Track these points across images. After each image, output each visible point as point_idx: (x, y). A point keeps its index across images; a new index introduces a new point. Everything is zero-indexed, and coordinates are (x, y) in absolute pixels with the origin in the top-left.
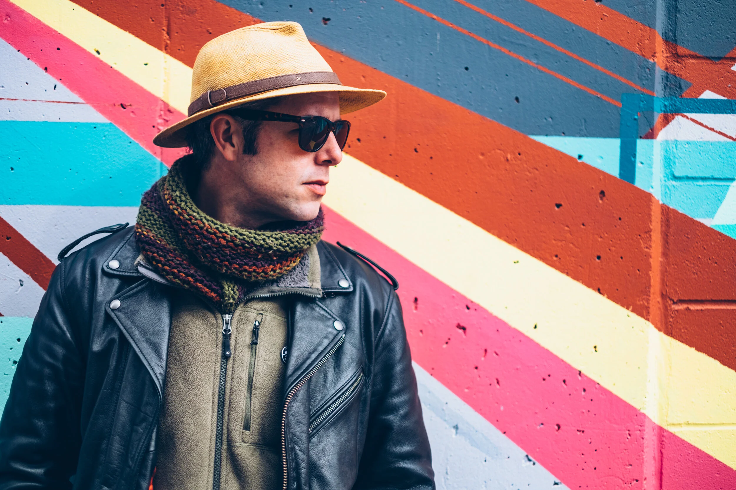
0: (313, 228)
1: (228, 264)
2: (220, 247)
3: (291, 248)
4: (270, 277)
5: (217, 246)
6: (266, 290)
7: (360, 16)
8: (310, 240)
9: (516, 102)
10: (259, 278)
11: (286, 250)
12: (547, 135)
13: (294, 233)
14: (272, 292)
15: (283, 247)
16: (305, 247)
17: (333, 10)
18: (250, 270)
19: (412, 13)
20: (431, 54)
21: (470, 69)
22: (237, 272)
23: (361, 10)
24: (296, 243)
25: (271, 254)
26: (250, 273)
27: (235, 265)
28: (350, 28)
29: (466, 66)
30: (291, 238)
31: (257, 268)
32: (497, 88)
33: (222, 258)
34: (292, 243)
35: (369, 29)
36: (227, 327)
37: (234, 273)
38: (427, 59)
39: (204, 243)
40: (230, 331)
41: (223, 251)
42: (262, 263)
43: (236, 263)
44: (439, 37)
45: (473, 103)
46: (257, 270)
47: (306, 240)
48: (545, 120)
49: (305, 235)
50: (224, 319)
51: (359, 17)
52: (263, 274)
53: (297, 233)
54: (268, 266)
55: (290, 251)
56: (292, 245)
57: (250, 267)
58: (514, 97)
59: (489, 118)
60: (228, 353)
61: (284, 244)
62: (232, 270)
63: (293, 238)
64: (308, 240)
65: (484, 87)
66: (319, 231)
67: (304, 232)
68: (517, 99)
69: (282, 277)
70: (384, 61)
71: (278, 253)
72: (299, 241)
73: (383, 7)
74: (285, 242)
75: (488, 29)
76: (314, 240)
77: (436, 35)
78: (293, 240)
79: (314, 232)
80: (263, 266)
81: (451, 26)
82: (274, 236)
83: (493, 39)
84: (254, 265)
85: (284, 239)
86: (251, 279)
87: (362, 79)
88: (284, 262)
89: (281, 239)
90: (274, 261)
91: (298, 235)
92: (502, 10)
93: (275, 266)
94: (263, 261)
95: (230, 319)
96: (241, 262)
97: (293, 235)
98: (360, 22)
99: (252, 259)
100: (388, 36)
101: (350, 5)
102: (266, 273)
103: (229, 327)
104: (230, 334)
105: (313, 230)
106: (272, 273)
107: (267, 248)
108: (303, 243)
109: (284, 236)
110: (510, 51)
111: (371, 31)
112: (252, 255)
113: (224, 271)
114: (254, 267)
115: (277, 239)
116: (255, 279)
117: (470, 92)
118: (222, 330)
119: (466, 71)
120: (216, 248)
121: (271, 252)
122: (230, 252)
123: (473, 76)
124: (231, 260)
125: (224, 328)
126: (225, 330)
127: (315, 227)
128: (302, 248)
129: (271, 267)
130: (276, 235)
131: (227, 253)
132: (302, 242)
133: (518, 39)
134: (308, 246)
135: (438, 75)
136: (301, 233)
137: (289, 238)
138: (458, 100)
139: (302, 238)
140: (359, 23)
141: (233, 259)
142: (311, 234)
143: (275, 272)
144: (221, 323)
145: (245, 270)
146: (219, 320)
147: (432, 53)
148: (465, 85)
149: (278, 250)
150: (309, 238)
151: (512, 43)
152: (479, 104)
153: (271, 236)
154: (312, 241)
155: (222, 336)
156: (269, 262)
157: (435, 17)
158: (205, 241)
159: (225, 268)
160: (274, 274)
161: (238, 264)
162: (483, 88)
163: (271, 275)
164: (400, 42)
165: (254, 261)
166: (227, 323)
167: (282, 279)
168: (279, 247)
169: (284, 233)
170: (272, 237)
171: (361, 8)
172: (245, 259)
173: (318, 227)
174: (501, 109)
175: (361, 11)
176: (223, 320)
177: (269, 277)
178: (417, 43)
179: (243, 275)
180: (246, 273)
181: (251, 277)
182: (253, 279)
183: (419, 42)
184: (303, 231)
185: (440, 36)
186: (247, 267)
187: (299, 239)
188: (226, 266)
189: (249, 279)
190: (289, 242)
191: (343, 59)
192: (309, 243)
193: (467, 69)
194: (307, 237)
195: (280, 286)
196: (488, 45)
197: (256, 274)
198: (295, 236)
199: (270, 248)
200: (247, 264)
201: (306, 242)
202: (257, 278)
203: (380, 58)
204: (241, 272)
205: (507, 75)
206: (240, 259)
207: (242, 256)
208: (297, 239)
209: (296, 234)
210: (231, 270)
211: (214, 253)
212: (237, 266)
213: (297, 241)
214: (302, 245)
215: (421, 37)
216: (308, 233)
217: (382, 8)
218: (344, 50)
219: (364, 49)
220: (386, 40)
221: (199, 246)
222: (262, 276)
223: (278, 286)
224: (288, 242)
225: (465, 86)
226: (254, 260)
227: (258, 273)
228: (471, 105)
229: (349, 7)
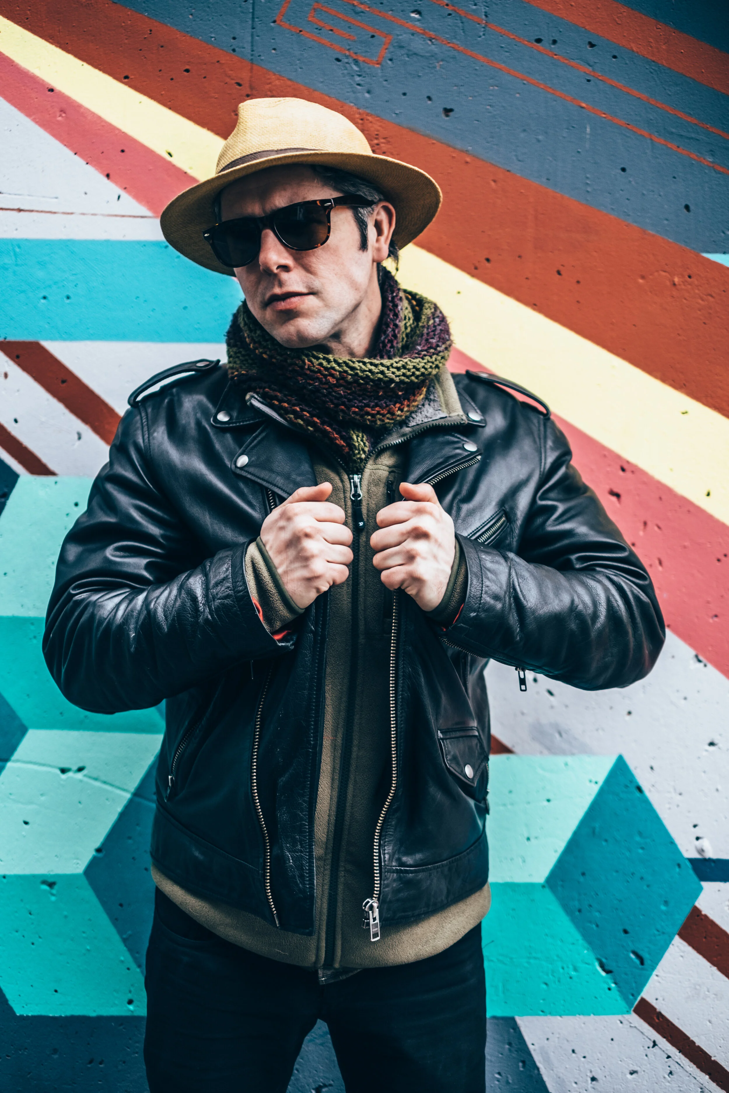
0: (438, 346)
1: (345, 409)
2: (330, 387)
3: (417, 377)
4: (398, 418)
5: (327, 386)
6: (395, 435)
7: (490, 106)
8: (437, 363)
9: (685, 211)
10: (387, 421)
11: (412, 381)
12: (724, 253)
13: (416, 358)
14: (403, 435)
15: (408, 377)
16: (434, 372)
17: (456, 98)
18: (373, 412)
19: (555, 101)
20: (579, 152)
21: (628, 170)
22: (358, 417)
23: (491, 97)
24: (423, 370)
25: (393, 388)
26: (373, 416)
27: (353, 408)
28: (478, 121)
29: (622, 166)
30: (415, 364)
31: (381, 410)
32: (662, 193)
33: (336, 401)
34: (418, 370)
35: (501, 122)
36: (356, 491)
37: (353, 418)
38: (574, 159)
39: (310, 385)
40: (359, 496)
41: (335, 392)
42: (385, 403)
43: (354, 407)
44: (588, 130)
45: (630, 213)
46: (382, 412)
47: (433, 363)
48: (722, 234)
49: (431, 357)
50: (352, 481)
51: (488, 107)
52: (388, 416)
53: (421, 356)
54: (394, 405)
55: (416, 381)
56: (418, 373)
57: (373, 408)
58: (684, 204)
59: (651, 232)
60: (361, 524)
61: (409, 373)
62: (351, 416)
63: (418, 364)
64: (435, 363)
65: (645, 192)
66: (446, 349)
67: (429, 354)
68: (687, 208)
69: (410, 416)
70: (519, 161)
71: (402, 386)
72: (426, 366)
73: (518, 93)
74: (409, 370)
75: (651, 120)
76: (442, 361)
77: (586, 128)
78: (418, 367)
79: (440, 352)
80: (387, 406)
81: (604, 116)
82: (395, 365)
83: (657, 132)
84: (377, 405)
85: (408, 367)
86: (376, 424)
87: (493, 184)
88: (412, 398)
89: (404, 367)
90: (399, 397)
91: (423, 359)
92: (670, 95)
93: (402, 404)
94: (387, 399)
95: (359, 480)
96: (360, 404)
97: (417, 360)
98: (489, 112)
99: (373, 398)
100: (524, 130)
101: (477, 92)
102: (393, 414)
103: (359, 491)
104: (361, 500)
105: (438, 349)
106: (399, 412)
107: (387, 381)
108: (431, 367)
109: (406, 363)
110: (678, 147)
111: (504, 124)
112: (370, 392)
113: (341, 418)
114: (377, 409)
115: (398, 369)
116: (381, 423)
117: (628, 199)
118: (350, 495)
119: (622, 173)
120: (326, 389)
121: (393, 385)
122: (344, 392)
123: (631, 179)
124: (347, 403)
125: (353, 492)
126: (354, 496)
127: (440, 344)
128: (430, 374)
129: (398, 405)
130: (397, 363)
131: (341, 394)
132: (429, 367)
133: (688, 131)
134: (437, 370)
135: (587, 178)
136: (425, 355)
137: (413, 364)
138: (613, 209)
139: (428, 362)
140: (490, 114)
141: (350, 400)
142: (437, 354)
143: (402, 411)
144: (349, 486)
145: (368, 414)
146: (346, 482)
147: (579, 150)
148: (622, 190)
149: (402, 382)
150: (436, 360)
151: (681, 136)
152: (639, 214)
153: (392, 365)
154: (440, 363)
155: (351, 503)
156: (395, 399)
157: (584, 105)
158: (311, 382)
159: (341, 414)
160: (402, 414)
161: (357, 407)
162: (643, 194)
163: (398, 416)
164: (540, 137)
165: (376, 401)
166: (356, 487)
167: (411, 419)
168: (403, 378)
169: (406, 358)
170: (393, 367)
171: (491, 95)
172: (364, 399)
173: (443, 343)
174: (667, 220)
175: (492, 99)
176: (350, 482)
177: (396, 418)
178: (561, 138)
179: (365, 420)
180: (369, 417)
181: (375, 422)
182: (379, 423)
183: (564, 137)
184: (428, 352)
185: (591, 129)
186: (369, 409)
187: (425, 363)
188: (342, 410)
189: (373, 424)
190: (414, 370)
191: (468, 159)
192: (437, 367)
193: (623, 170)
194: (434, 359)
195: (410, 426)
196: (651, 140)
197: (381, 417)
198: (420, 362)
199: (392, 381)
200: (368, 406)
201: (434, 366)
202: (383, 421)
203: (514, 158)
204: (362, 416)
205: (674, 177)
206: (357, 400)
207: (359, 396)
208: (423, 364)
209: (420, 358)
210: (349, 415)
211: (325, 396)
212: (357, 410)
213: (423, 367)
214: (430, 370)
215: (566, 130)
216: (434, 354)
217: (518, 95)
218: (470, 148)
219: (495, 147)
220: (522, 135)
221: (305, 391)
222: (388, 418)
223: (408, 427)
224: (412, 370)
225: (621, 192)
226: (375, 399)
227: (384, 415)
228: (629, 215)
229: (476, 94)
